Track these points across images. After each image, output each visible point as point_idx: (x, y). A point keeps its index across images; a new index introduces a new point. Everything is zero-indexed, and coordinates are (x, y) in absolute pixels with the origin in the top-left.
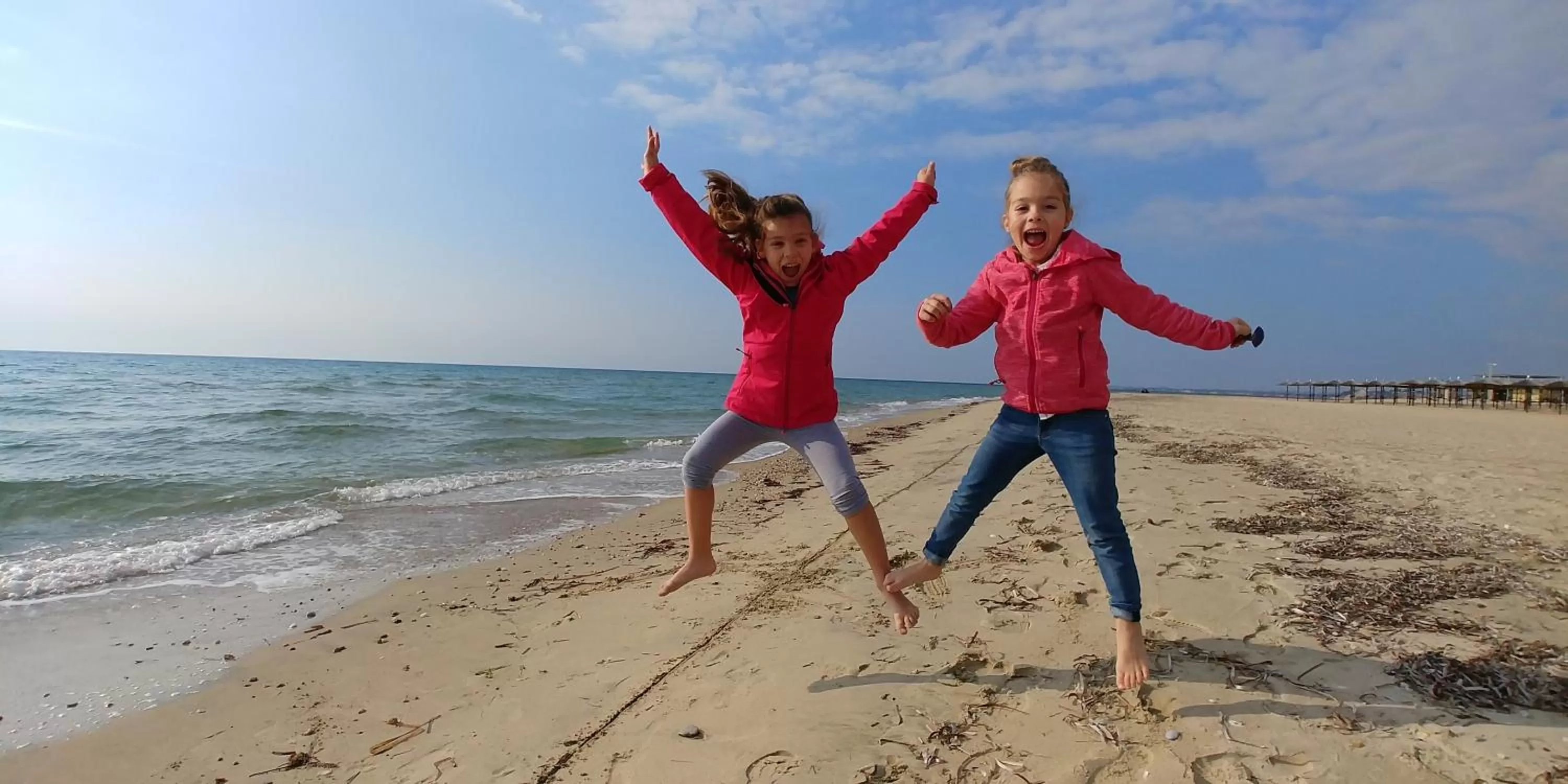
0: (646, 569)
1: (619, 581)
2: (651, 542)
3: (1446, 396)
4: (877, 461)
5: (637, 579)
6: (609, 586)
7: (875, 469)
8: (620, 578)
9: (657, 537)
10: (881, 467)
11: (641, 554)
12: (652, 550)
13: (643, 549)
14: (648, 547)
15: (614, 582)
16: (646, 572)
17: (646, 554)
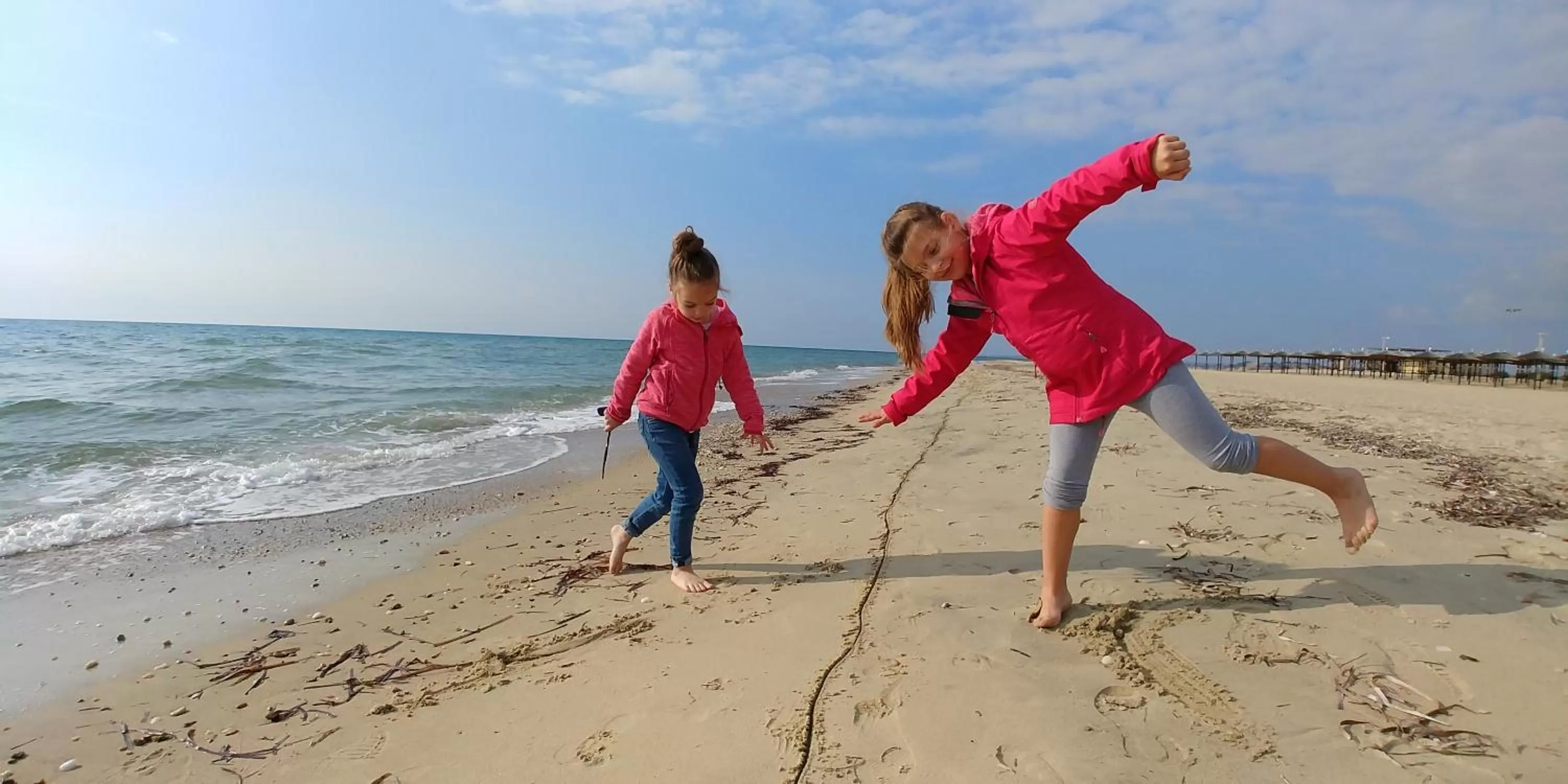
0: (563, 623)
1: (506, 659)
2: (572, 559)
3: (1341, 367)
4: (849, 426)
5: (545, 651)
6: (485, 675)
7: (854, 436)
8: (510, 652)
9: (581, 547)
10: (860, 434)
11: (552, 584)
12: (574, 575)
13: (556, 572)
14: (565, 567)
15: (497, 664)
16: (561, 633)
17: (564, 581)
